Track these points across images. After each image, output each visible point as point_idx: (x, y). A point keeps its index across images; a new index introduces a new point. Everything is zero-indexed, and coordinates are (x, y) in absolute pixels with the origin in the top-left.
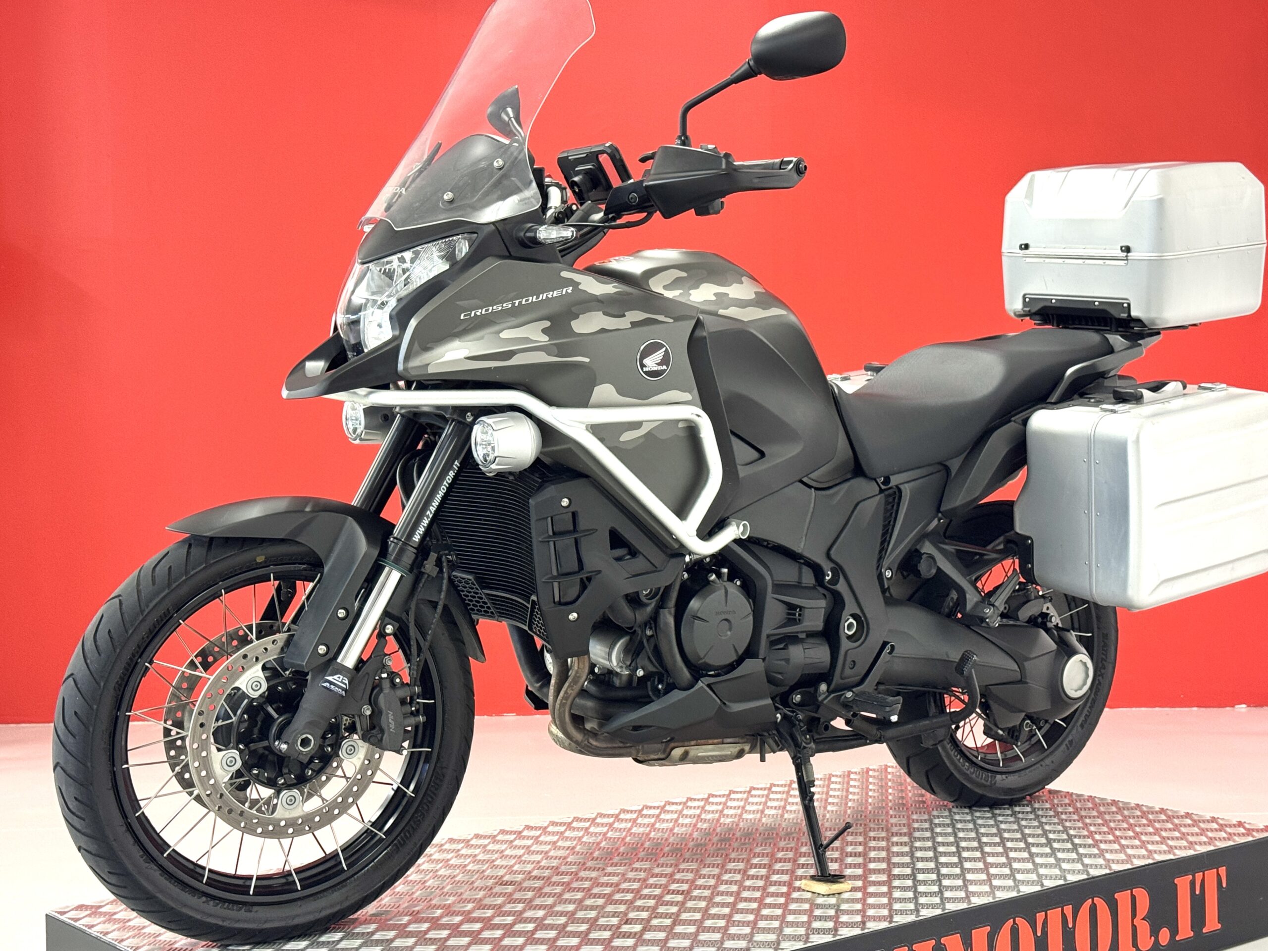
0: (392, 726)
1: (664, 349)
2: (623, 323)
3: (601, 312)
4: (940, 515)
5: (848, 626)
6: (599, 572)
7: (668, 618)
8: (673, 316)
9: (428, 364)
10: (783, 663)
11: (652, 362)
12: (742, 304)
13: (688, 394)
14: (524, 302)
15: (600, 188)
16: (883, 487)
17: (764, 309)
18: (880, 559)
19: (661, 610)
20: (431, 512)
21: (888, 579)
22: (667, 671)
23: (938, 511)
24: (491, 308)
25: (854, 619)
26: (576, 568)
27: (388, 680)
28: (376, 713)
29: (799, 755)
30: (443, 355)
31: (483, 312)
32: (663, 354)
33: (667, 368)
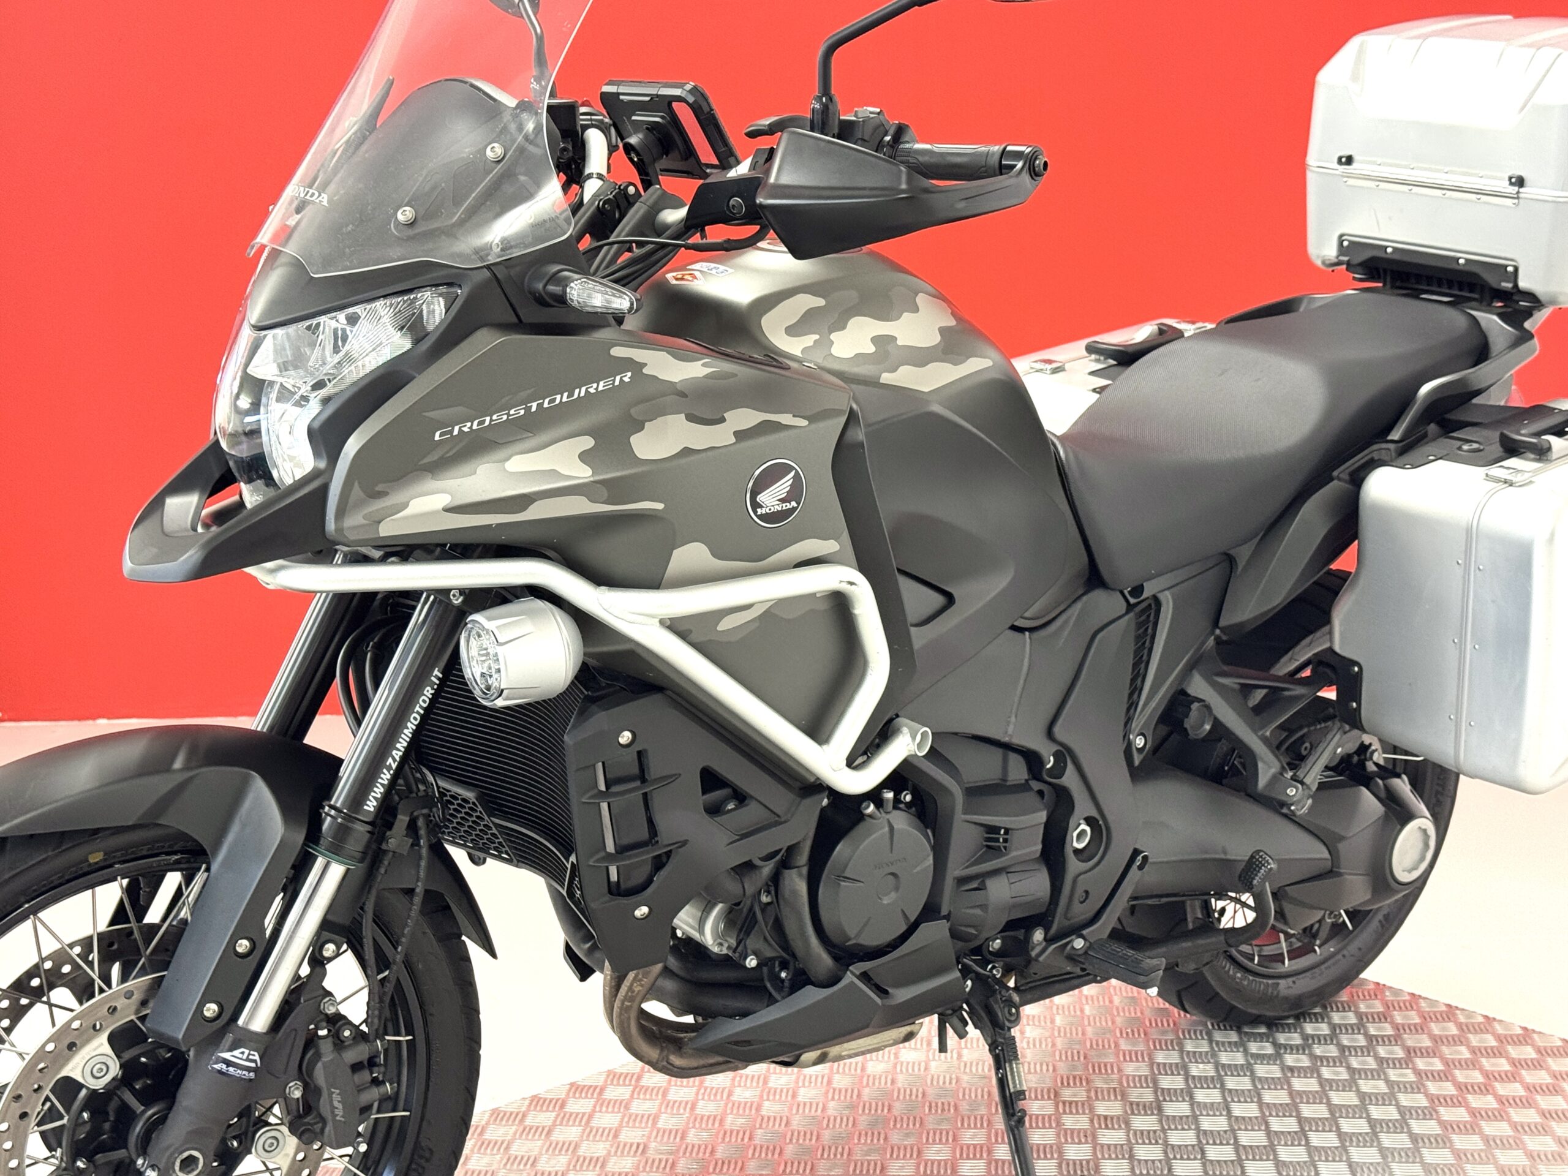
0: (339, 1112)
1: (792, 474)
2: (721, 436)
3: (683, 416)
4: (1218, 632)
5: (1079, 836)
6: (684, 843)
7: (797, 883)
8: (808, 413)
9: (380, 522)
10: (978, 911)
11: (771, 499)
12: (920, 357)
13: (832, 541)
14: (546, 405)
15: (675, 154)
16: (1132, 601)
17: (956, 363)
18: (1128, 721)
19: (787, 873)
20: (394, 760)
21: (1138, 750)
22: (794, 956)
23: (1216, 623)
24: (488, 419)
25: (1088, 825)
26: (644, 834)
27: (330, 1040)
28: (311, 1091)
29: (1000, 1040)
30: (405, 505)
31: (475, 427)
32: (790, 482)
33: (798, 504)
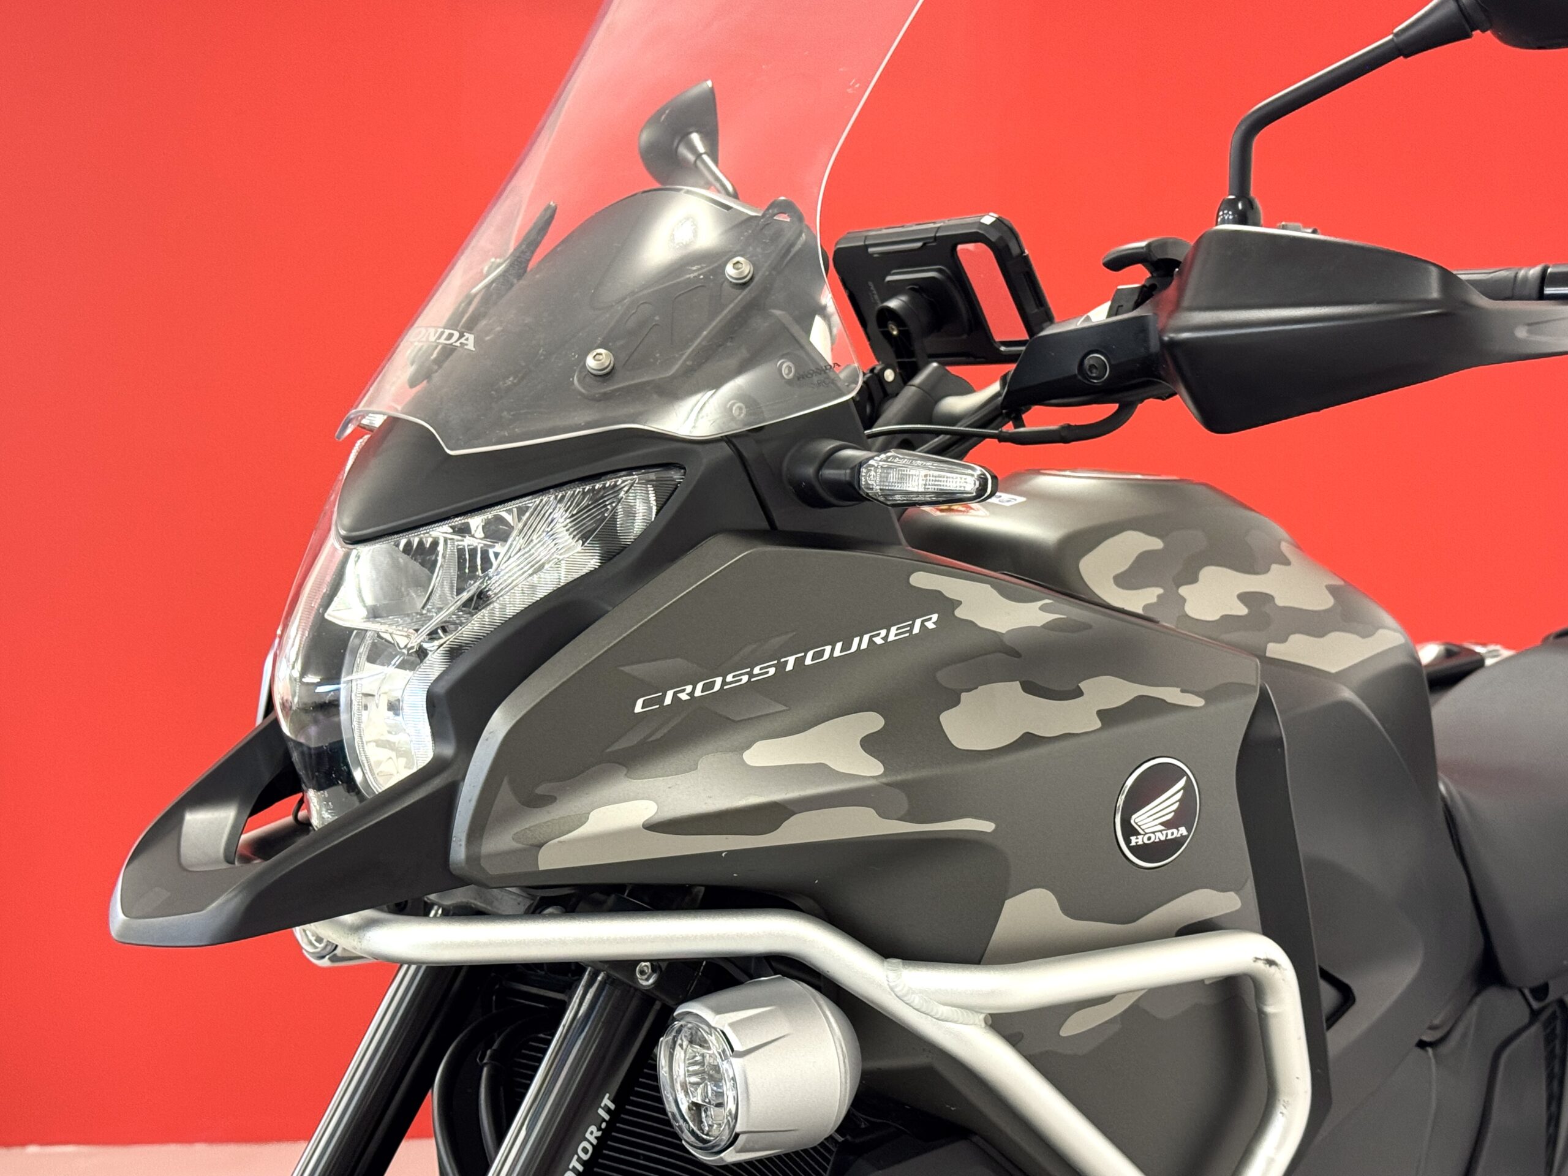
1: (1182, 783)
2: (1078, 717)
3: (1018, 684)
8: (1203, 688)
9: (540, 846)
11: (1151, 821)
12: (1312, 624)
13: (1232, 894)
14: (808, 661)
16: (1536, 1005)
17: (1362, 635)
24: (719, 681)
30: (582, 820)
31: (698, 693)
32: (1179, 796)
33: (1189, 831)
